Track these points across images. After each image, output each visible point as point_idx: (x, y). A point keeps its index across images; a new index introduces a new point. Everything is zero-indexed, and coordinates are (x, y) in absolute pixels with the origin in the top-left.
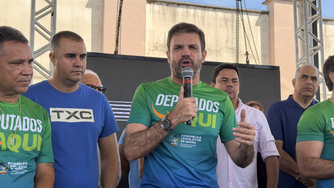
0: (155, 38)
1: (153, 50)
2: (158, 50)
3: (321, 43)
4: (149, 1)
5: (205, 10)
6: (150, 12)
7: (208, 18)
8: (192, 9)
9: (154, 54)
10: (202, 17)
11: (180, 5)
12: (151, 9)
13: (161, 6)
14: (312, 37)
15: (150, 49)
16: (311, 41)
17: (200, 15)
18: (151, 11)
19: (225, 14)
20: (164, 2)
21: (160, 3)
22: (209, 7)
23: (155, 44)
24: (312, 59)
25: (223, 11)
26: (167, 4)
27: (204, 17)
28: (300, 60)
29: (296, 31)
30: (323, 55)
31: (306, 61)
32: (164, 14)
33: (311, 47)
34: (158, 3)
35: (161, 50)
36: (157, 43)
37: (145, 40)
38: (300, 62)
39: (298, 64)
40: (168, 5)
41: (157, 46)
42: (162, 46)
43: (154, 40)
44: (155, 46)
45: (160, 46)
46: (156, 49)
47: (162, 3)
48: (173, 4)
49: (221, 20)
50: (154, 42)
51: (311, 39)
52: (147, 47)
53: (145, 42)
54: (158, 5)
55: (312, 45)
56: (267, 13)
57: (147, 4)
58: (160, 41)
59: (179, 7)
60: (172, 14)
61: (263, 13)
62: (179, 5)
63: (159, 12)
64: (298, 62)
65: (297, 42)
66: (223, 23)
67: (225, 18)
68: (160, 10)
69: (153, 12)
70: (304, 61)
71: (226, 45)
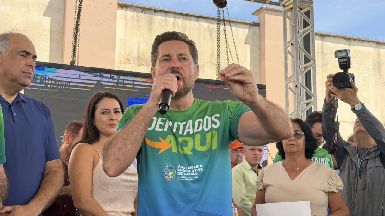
0: (127, 49)
1: (124, 63)
2: (131, 63)
3: (313, 60)
4: (121, 6)
5: (187, 18)
6: (122, 19)
7: (190, 28)
8: (172, 18)
9: (126, 68)
10: (183, 26)
11: (158, 12)
12: (123, 15)
13: (135, 13)
14: (303, 53)
15: (120, 62)
16: (302, 57)
17: (180, 24)
18: (123, 17)
19: (209, 24)
20: (138, 7)
21: (133, 8)
22: (191, 16)
23: (127, 56)
24: (302, 77)
25: (207, 21)
26: (142, 10)
27: (185, 26)
28: (289, 78)
29: (285, 45)
30: (314, 74)
31: (295, 79)
32: (138, 21)
33: (302, 64)
34: (131, 8)
35: (134, 64)
36: (129, 55)
37: (115, 51)
38: (289, 80)
39: (287, 83)
40: (144, 12)
41: (129, 59)
42: (135, 59)
43: (125, 52)
44: (126, 58)
45: (133, 59)
46: (128, 62)
47: (136, 8)
48: (149, 10)
49: (205, 30)
50: (125, 54)
51: (302, 54)
52: (117, 59)
53: (115, 53)
54: (131, 11)
55: (303, 62)
56: (258, 25)
57: (118, 9)
58: (133, 53)
59: (156, 14)
60: (148, 22)
61: (254, 25)
62: (156, 11)
63: (132, 18)
64: (287, 81)
65: (286, 58)
66: (207, 34)
67: (209, 28)
68: (133, 17)
69: (125, 19)
70: (294, 80)
71: (210, 59)
